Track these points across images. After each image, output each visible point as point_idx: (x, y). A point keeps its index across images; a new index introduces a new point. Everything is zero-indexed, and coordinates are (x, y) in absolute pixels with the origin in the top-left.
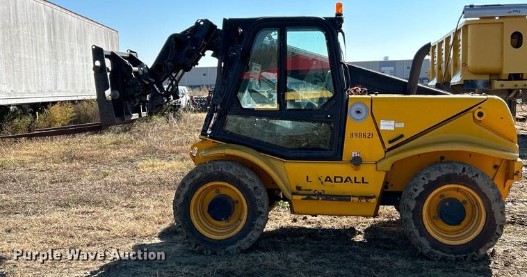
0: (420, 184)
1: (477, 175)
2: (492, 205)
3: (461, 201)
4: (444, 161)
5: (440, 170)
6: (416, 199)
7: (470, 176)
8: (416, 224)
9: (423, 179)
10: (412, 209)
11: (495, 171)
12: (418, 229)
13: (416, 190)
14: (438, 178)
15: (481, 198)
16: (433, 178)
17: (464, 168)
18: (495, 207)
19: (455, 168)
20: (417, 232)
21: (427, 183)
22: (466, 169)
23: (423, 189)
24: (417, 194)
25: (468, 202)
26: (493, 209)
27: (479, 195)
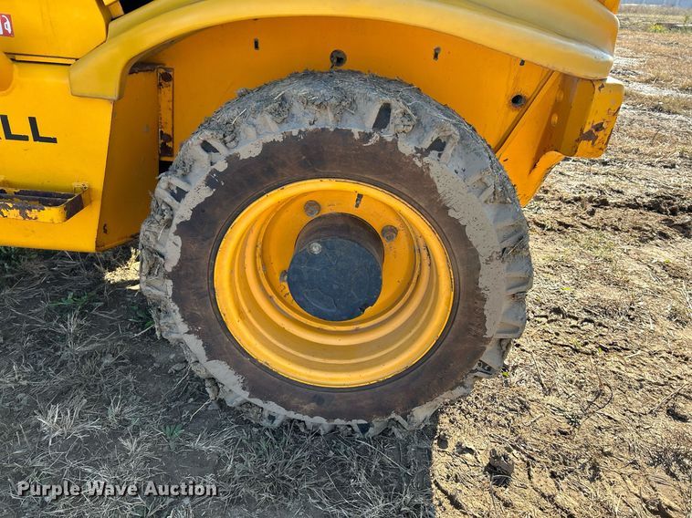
0: (196, 170)
1: (439, 146)
2: (485, 269)
3: (378, 228)
4: (344, 67)
5: (282, 109)
6: (184, 229)
7: (406, 148)
8: (190, 319)
9: (207, 147)
10: (169, 268)
11: (513, 114)
12: (201, 335)
13: (179, 195)
14: (266, 147)
15: (444, 239)
16: (249, 149)
17: (386, 110)
18: (493, 279)
19: (347, 104)
20: (195, 345)
21: (222, 166)
22: (395, 112)
23: (207, 193)
24: (184, 211)
25: (402, 234)
26: (483, 282)
27: (437, 228)
